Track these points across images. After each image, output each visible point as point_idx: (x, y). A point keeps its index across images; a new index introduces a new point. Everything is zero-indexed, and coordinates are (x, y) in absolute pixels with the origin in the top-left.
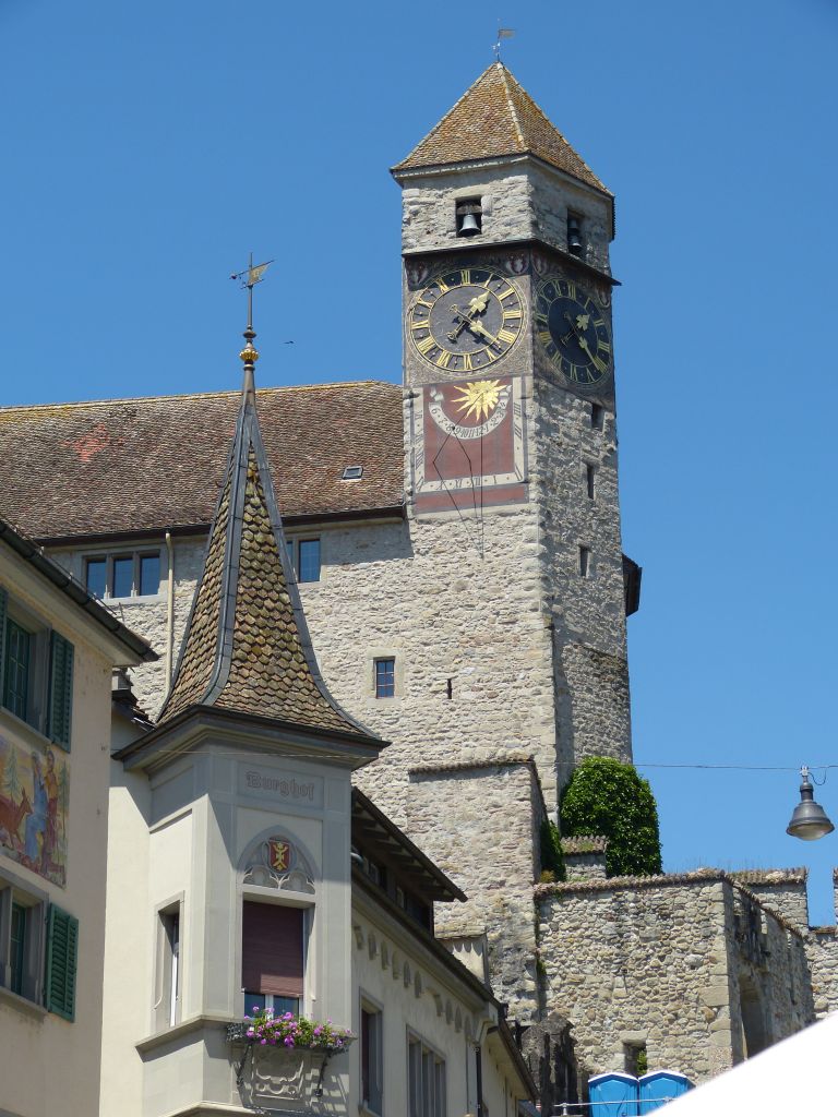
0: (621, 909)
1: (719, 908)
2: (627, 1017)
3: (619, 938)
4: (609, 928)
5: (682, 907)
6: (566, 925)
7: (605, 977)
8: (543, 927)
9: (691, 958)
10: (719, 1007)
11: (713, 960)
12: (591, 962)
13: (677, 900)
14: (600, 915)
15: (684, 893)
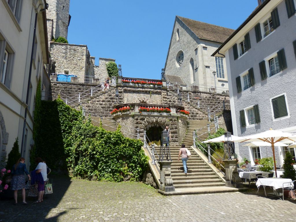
0: (67, 48)
1: (85, 51)
2: (66, 66)
3: (66, 53)
4: (64, 51)
5: (78, 50)
6: (56, 49)
7: (62, 59)
8: (51, 49)
9: (79, 58)
10: (83, 67)
11: (83, 59)
12: (60, 56)
13: (78, 49)
14: (63, 49)
15: (79, 48)
